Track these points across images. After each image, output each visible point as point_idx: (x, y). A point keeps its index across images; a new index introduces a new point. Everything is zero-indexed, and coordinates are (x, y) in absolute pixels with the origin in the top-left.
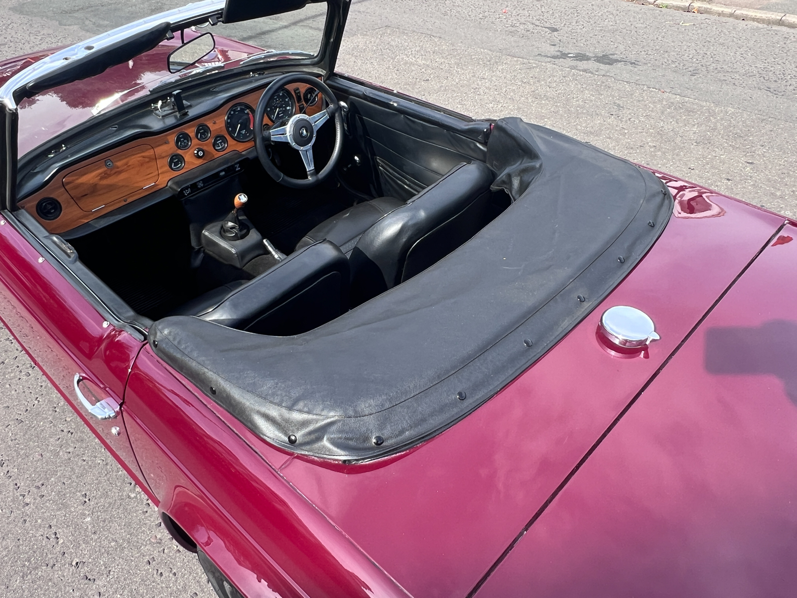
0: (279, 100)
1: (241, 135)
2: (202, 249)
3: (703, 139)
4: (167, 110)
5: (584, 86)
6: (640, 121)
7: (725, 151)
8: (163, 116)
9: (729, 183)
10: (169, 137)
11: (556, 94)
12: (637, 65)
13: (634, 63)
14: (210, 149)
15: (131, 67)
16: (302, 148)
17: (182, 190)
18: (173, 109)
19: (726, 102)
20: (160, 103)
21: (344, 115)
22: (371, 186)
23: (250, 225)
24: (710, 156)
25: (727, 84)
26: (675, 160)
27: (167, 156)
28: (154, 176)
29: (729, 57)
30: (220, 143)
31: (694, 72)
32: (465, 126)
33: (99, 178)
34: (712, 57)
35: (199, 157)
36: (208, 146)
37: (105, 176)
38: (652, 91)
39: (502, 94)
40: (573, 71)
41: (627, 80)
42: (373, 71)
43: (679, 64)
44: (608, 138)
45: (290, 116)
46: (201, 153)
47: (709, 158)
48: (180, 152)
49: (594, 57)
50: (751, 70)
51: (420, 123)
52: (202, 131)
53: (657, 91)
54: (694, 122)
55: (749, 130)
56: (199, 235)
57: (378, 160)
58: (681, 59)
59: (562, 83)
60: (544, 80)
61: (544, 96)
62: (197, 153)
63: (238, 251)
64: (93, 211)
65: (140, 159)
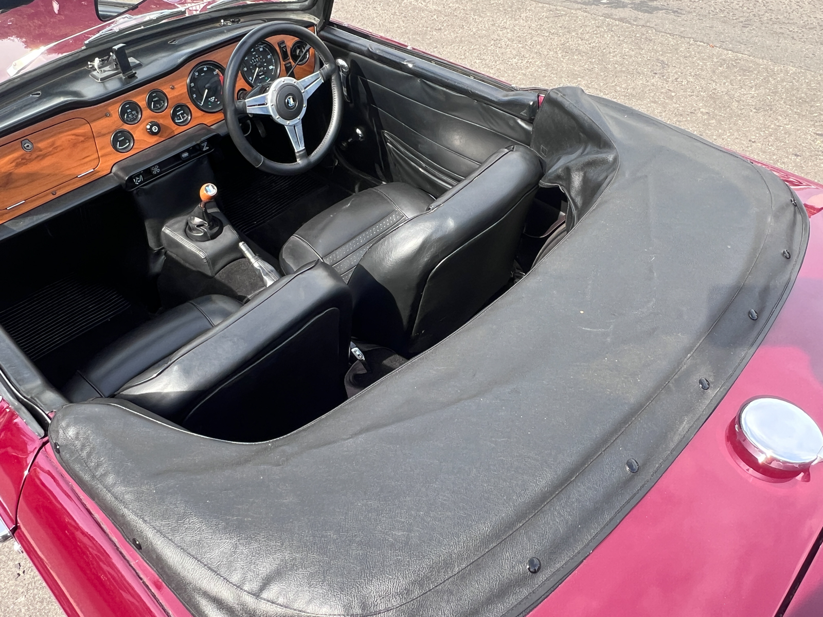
0: (258, 56)
1: (209, 103)
2: (163, 250)
3: (763, 105)
4: (108, 70)
5: (621, 39)
6: (688, 82)
7: (789, 119)
8: (102, 79)
9: (798, 160)
10: (110, 108)
11: (590, 47)
12: (681, 14)
13: (677, 11)
14: (167, 122)
15: (56, 12)
16: (288, 122)
17: (131, 179)
18: (117, 69)
19: (785, 59)
20: (97, 61)
21: (344, 77)
22: (377, 166)
23: (223, 218)
24: (772, 126)
25: (785, 38)
26: (733, 131)
27: (109, 133)
28: (93, 160)
29: (784, 6)
30: (182, 114)
31: (746, 23)
32: (504, 96)
33: (14, 164)
34: (764, 6)
36: (164, 119)
37: (22, 162)
38: (699, 46)
39: (527, 47)
40: (607, 20)
41: (670, 32)
42: (376, 17)
43: (728, 13)
44: (653, 102)
45: (274, 78)
46: (155, 129)
47: (772, 129)
48: (126, 127)
49: (630, 4)
50: (811, 21)
51: (442, 90)
52: (156, 99)
53: (705, 45)
54: (751, 83)
55: (814, 94)
56: (158, 233)
57: (386, 134)
58: (729, 7)
59: (596, 34)
60: (575, 31)
61: (576, 50)
62: (151, 129)
63: (208, 254)
64: (8, 209)
65: (71, 137)
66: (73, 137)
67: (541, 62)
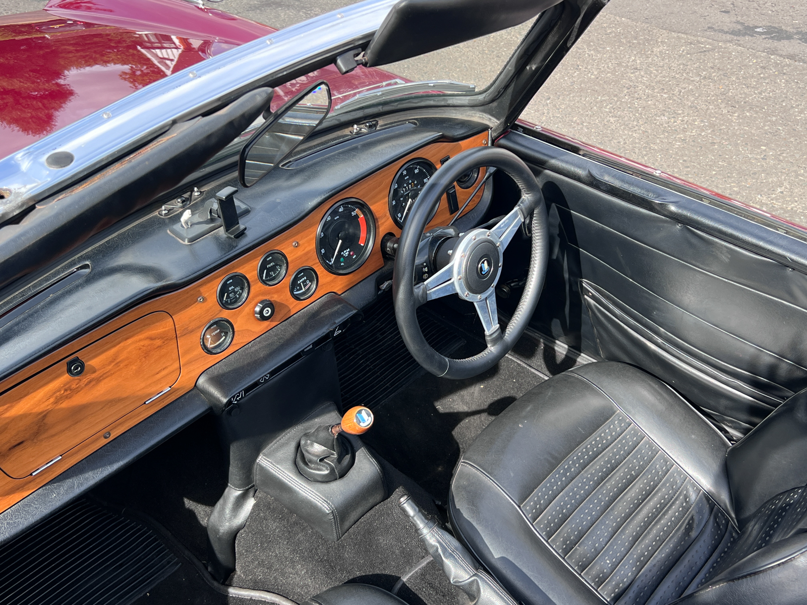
0: (412, 182)
1: (341, 260)
2: (252, 490)
4: (198, 223)
8: (192, 240)
10: (204, 290)
14: (284, 297)
16: (479, 296)
17: (229, 401)
27: (199, 326)
28: (173, 371)
30: (304, 282)
33: (52, 400)
35: (263, 318)
36: (281, 294)
37: (69, 392)
40: (772, 57)
46: (267, 312)
48: (226, 314)
49: (797, 33)
52: (272, 264)
56: (249, 464)
57: (586, 283)
59: (764, 78)
60: (732, 73)
61: (745, 103)
62: (261, 312)
63: (336, 505)
64: (34, 474)
65: (142, 343)
66: (147, 342)
67: (702, 121)
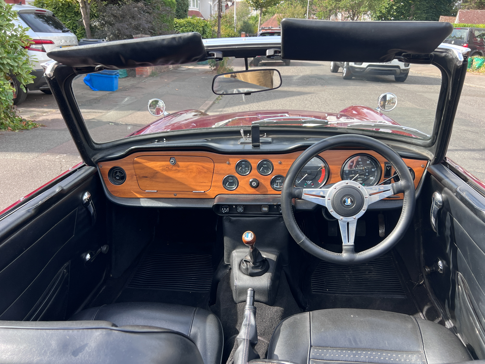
0: (363, 167)
1: (305, 184)
2: (229, 266)
4: (250, 140)
8: (241, 143)
10: (230, 159)
14: (266, 183)
16: (341, 217)
17: (217, 206)
27: (224, 174)
28: (207, 186)
35: (252, 186)
37: (168, 169)
46: (254, 184)
48: (237, 175)
52: (265, 166)
56: (230, 253)
57: (460, 277)
65: (199, 167)
